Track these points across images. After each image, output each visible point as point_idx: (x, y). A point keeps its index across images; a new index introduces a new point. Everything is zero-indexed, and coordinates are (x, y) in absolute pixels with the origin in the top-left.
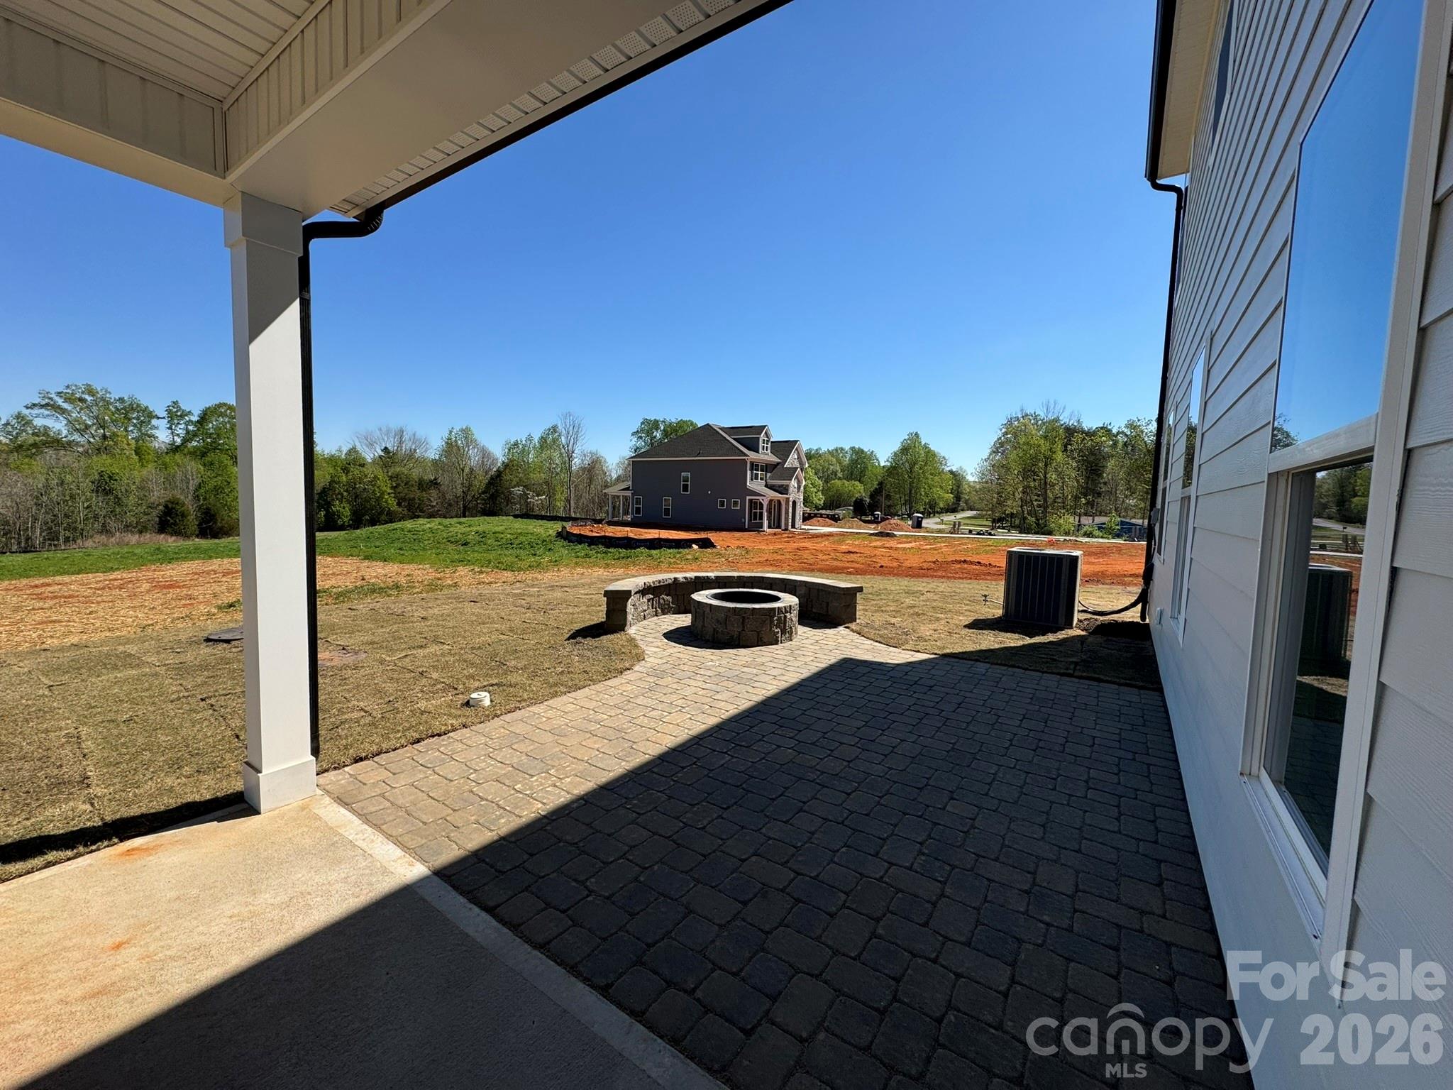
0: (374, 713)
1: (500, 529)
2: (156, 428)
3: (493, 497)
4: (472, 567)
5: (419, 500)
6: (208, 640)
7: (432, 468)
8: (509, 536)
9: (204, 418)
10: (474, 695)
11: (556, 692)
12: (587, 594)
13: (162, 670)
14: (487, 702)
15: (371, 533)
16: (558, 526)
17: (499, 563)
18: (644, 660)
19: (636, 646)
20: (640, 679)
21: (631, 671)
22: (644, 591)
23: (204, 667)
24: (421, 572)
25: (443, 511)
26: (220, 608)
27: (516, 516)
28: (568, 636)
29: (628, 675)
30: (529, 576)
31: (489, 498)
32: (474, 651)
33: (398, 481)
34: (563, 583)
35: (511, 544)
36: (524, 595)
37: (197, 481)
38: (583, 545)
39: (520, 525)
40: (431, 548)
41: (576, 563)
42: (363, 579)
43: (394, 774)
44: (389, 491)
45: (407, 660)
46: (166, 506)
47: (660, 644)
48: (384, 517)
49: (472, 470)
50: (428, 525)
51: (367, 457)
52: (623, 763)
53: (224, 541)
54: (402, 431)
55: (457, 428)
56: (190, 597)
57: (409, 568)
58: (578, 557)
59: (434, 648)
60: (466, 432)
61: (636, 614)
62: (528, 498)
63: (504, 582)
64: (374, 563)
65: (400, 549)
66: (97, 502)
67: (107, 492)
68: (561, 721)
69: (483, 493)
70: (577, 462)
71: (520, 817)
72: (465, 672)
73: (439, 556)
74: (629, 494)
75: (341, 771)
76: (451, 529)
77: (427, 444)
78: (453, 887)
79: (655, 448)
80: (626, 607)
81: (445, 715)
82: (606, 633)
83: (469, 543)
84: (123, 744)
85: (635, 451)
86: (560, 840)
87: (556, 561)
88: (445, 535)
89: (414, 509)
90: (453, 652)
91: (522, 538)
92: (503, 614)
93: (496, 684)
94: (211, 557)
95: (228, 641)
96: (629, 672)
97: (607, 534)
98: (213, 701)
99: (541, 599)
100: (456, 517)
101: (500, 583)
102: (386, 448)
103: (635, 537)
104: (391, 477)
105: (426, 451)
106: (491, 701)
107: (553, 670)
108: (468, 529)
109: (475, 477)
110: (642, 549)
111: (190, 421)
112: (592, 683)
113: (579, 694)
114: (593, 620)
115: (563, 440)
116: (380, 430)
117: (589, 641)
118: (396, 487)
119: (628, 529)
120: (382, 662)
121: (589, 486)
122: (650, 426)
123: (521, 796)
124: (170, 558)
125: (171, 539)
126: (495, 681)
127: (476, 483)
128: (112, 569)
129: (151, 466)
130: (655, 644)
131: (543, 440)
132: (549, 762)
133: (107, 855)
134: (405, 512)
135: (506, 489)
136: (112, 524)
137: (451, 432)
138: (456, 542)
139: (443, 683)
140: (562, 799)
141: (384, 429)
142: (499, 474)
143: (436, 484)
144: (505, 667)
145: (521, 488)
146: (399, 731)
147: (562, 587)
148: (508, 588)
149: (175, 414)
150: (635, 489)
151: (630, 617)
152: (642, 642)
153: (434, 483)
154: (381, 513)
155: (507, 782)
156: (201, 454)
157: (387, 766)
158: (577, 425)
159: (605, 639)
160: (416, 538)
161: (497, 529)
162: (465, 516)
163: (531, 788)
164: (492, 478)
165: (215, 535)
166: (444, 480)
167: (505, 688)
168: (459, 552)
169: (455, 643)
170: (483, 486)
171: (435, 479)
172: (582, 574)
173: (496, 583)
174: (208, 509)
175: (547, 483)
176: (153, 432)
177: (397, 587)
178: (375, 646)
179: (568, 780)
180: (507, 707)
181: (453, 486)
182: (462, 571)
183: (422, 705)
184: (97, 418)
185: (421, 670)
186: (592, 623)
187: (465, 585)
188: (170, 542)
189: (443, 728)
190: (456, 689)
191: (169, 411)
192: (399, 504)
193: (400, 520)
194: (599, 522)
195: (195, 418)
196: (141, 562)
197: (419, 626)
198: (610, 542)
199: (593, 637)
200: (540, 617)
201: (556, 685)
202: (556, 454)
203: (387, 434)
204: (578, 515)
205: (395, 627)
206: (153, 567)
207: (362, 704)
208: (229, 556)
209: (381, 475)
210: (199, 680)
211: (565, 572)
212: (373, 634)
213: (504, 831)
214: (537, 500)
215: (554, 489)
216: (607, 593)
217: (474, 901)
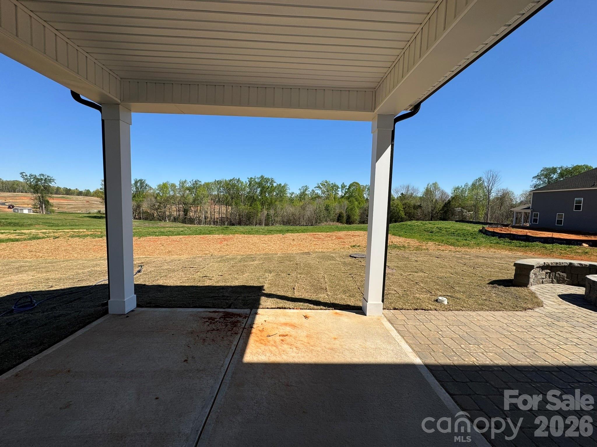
0: (400, 293)
1: (449, 226)
2: (339, 191)
3: (446, 212)
4: (435, 242)
5: (413, 213)
6: (350, 256)
7: (419, 200)
8: (453, 230)
9: (350, 187)
10: (440, 298)
11: (483, 308)
12: (499, 263)
13: (340, 263)
14: (446, 302)
15: (395, 225)
16: (480, 227)
17: (448, 242)
18: (542, 306)
19: (536, 297)
20: (540, 317)
21: (532, 311)
22: (543, 267)
23: (350, 264)
24: (413, 242)
25: (422, 218)
26: (351, 246)
27: (457, 221)
28: (488, 282)
29: (530, 312)
30: (463, 249)
31: (444, 212)
32: (439, 279)
33: (406, 206)
34: (484, 255)
35: (454, 234)
36: (462, 258)
37: (347, 206)
38: (495, 237)
39: (458, 225)
40: (417, 233)
41: (491, 246)
42: (392, 242)
43: (408, 319)
44: (402, 209)
45: (411, 276)
46: (339, 214)
47: (556, 300)
48: (399, 220)
49: (436, 200)
50: (416, 224)
51: (395, 197)
52: (528, 360)
53: (352, 225)
54: (409, 186)
55: (431, 183)
56: (344, 242)
57: (408, 240)
58: (492, 243)
59: (421, 274)
60: (435, 184)
61: (536, 279)
62: (463, 213)
63: (450, 251)
64: (396, 237)
65: (405, 232)
66: (325, 212)
67: (327, 210)
68: (486, 324)
69: (441, 210)
70: (493, 195)
71: (464, 360)
72: (435, 287)
73: (421, 236)
74: (529, 211)
75: (389, 311)
76: (426, 226)
77: (418, 190)
78: (433, 375)
79: (551, 184)
80: (529, 274)
81: (427, 302)
82: (514, 286)
83: (433, 232)
84: (333, 282)
85: (535, 187)
86: (487, 382)
87: (478, 244)
88: (423, 228)
89: (411, 217)
90: (429, 277)
91: (459, 232)
92: (452, 265)
93: (450, 296)
94: (349, 230)
95: (355, 257)
96: (531, 310)
97: (512, 233)
98: (352, 275)
99: (471, 261)
100: (428, 220)
101: (448, 251)
102: (402, 193)
103: (532, 235)
104: (403, 204)
105: (417, 194)
106: (448, 303)
107: (480, 297)
108: (433, 226)
109: (438, 203)
110: (537, 243)
111: (346, 188)
112: (504, 310)
113: (497, 313)
114: (504, 277)
115: (486, 184)
116: (401, 186)
117: (501, 288)
118: (405, 208)
119: (527, 231)
120: (401, 275)
121: (501, 207)
122: (548, 172)
123: (465, 351)
124: (340, 230)
125: (340, 224)
126: (449, 294)
127: (438, 206)
128: (328, 232)
129: (337, 202)
130: (552, 299)
131: (474, 185)
132: (479, 341)
133: (331, 312)
134: (407, 218)
135: (452, 209)
136: (328, 219)
137: (428, 185)
138: (428, 231)
139: (426, 289)
140: (488, 362)
141: (402, 186)
142: (449, 202)
143: (421, 207)
144: (454, 289)
145: (460, 208)
146: (409, 303)
147: (483, 257)
148: (453, 254)
149: (343, 186)
150: (533, 209)
151: (531, 280)
152: (540, 296)
153: (420, 206)
154: (399, 218)
155: (457, 342)
156: (348, 198)
157: (405, 315)
158: (495, 176)
159: (513, 289)
160: (411, 228)
161: (447, 227)
162: (431, 220)
163: (469, 349)
164: (446, 204)
165: (350, 224)
166: (424, 205)
167: (454, 299)
168: (429, 236)
169: (430, 273)
170: (441, 207)
171: (420, 205)
172: (495, 252)
173: (446, 251)
174: (349, 215)
175: (474, 206)
176: (338, 192)
177: (404, 247)
178: (399, 268)
179: (491, 354)
180: (456, 308)
181: (428, 207)
182: (430, 243)
183: (417, 295)
184: (327, 189)
185: (416, 281)
186: (504, 279)
187: (431, 249)
188: (340, 225)
189: (427, 308)
190: (431, 293)
191: (342, 186)
192: (405, 215)
193: (405, 221)
194: (507, 226)
195: (347, 187)
196: (333, 230)
197: (415, 264)
198: (513, 237)
199: (505, 286)
200: (471, 270)
201: (482, 305)
202: (481, 191)
203: (403, 188)
204: (492, 222)
205: (406, 262)
206: (336, 232)
207: (395, 289)
208: (353, 230)
209: (400, 203)
210: (349, 268)
211: (483, 250)
212: (398, 263)
213: (456, 363)
214: (468, 214)
215: (478, 209)
216: (515, 265)
217: (443, 386)
